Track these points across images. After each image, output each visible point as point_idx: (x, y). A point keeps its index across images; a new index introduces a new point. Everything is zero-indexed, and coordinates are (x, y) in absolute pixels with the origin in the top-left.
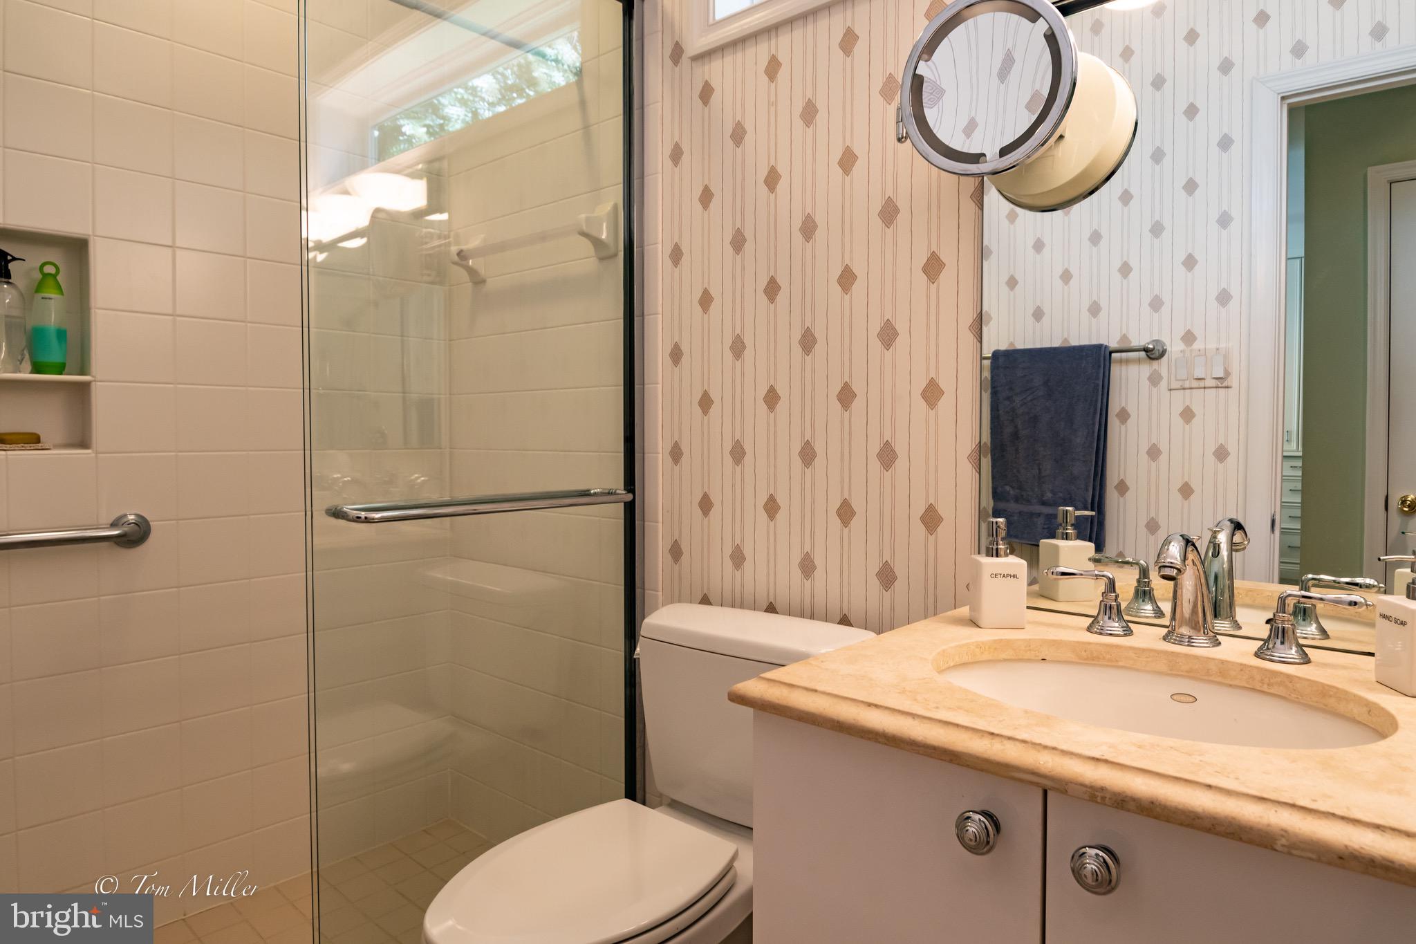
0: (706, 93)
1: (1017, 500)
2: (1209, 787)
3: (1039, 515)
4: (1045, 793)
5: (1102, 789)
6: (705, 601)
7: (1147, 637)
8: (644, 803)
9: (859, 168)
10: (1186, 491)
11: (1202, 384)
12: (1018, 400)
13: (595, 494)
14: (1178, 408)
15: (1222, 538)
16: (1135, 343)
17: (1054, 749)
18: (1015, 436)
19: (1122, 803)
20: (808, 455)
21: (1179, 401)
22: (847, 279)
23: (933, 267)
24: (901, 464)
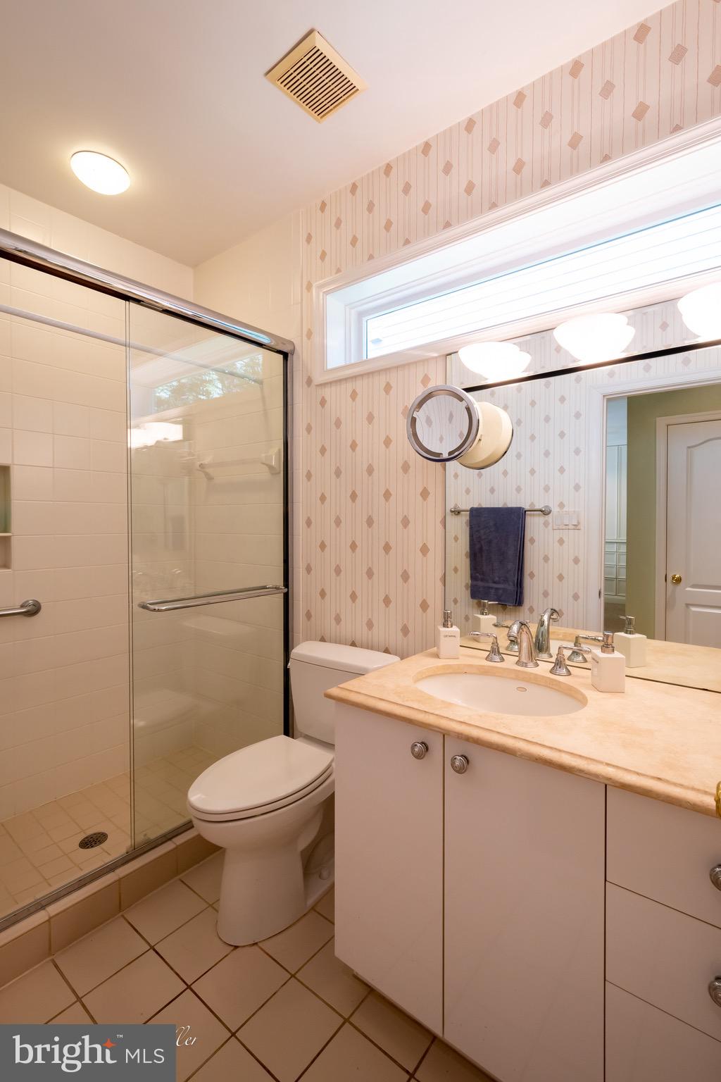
0: (323, 402)
1: (482, 580)
2: (498, 733)
3: (492, 588)
4: (444, 736)
5: (462, 734)
6: (323, 640)
7: (510, 662)
8: (293, 737)
9: (392, 446)
10: (561, 577)
11: (567, 527)
12: (482, 532)
13: (268, 588)
14: (557, 538)
15: (546, 618)
16: (537, 507)
17: (447, 718)
18: (481, 549)
19: (469, 739)
20: (370, 573)
21: (557, 535)
22: (387, 495)
23: (425, 494)
24: (411, 580)
